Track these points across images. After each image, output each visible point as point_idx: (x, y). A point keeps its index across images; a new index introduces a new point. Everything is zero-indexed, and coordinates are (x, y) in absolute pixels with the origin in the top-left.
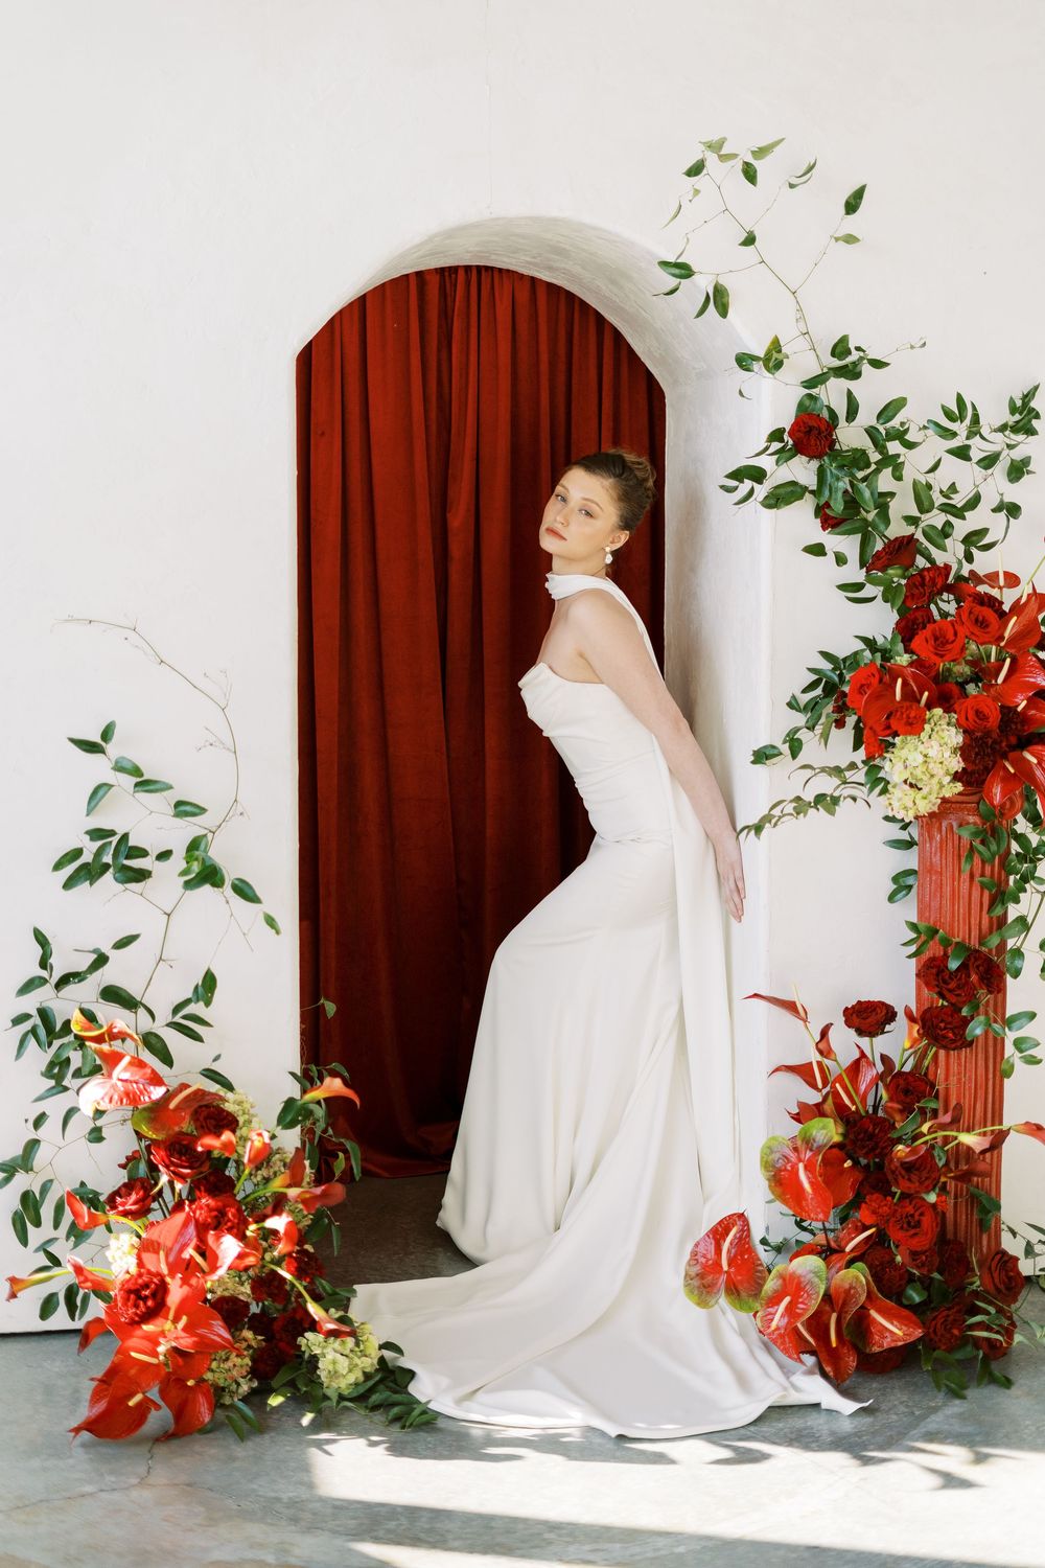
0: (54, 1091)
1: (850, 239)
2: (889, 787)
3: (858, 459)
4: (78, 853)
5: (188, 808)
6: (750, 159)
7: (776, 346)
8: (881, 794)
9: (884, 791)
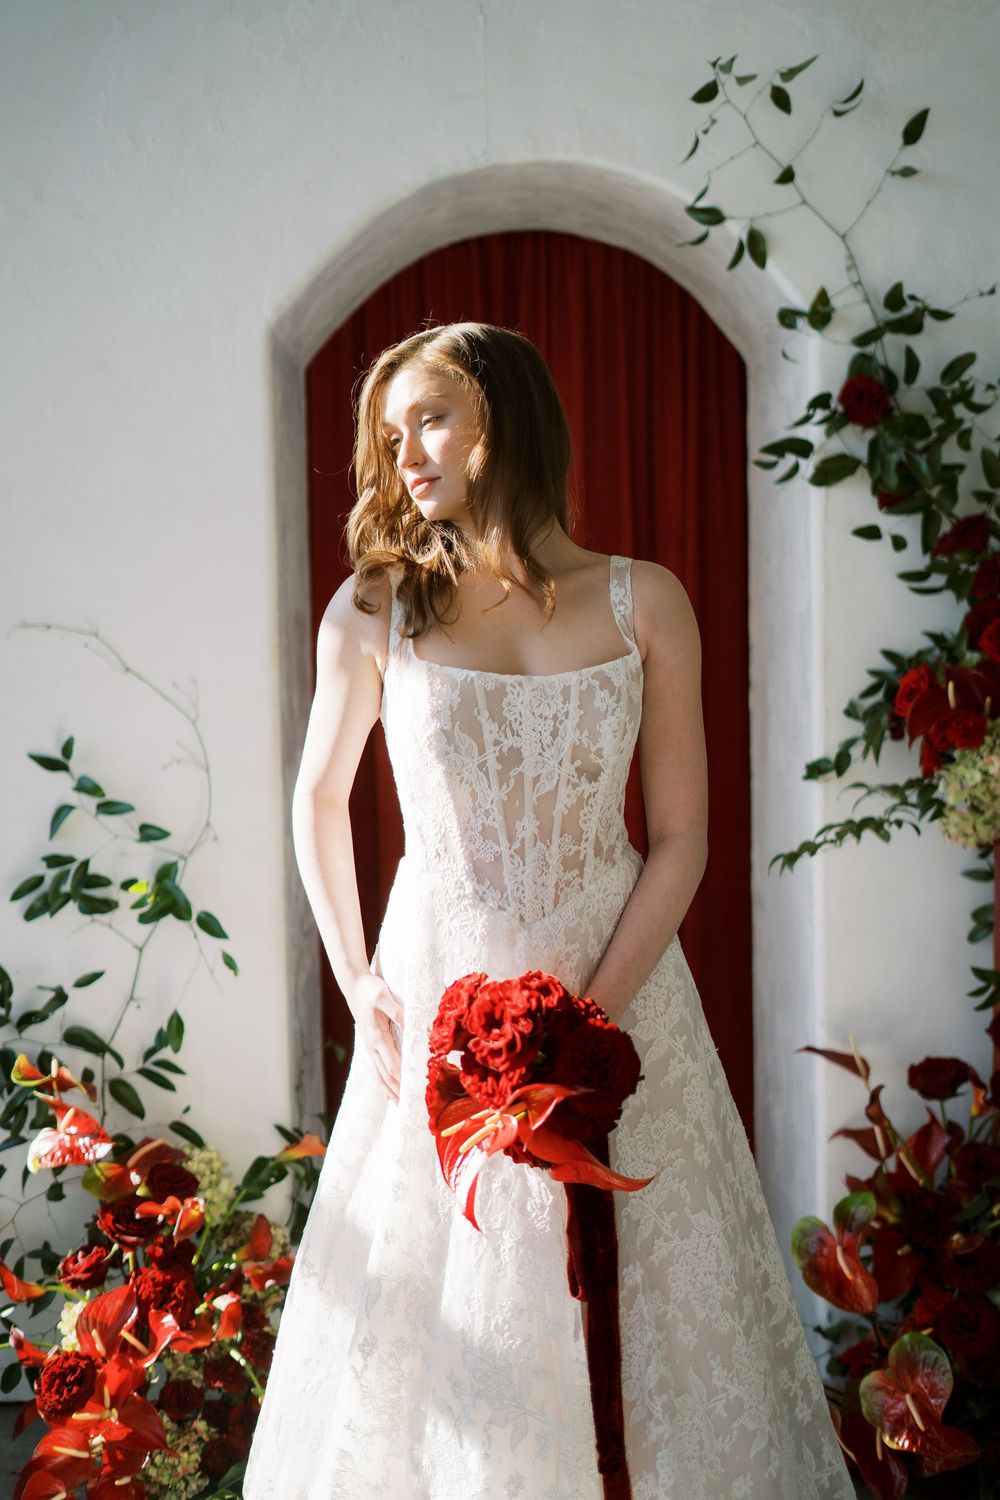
0: (12, 1142)
1: (908, 172)
2: (946, 811)
3: (915, 426)
4: (38, 881)
5: (152, 832)
6: (778, 82)
7: (823, 298)
8: (933, 818)
9: (938, 815)
